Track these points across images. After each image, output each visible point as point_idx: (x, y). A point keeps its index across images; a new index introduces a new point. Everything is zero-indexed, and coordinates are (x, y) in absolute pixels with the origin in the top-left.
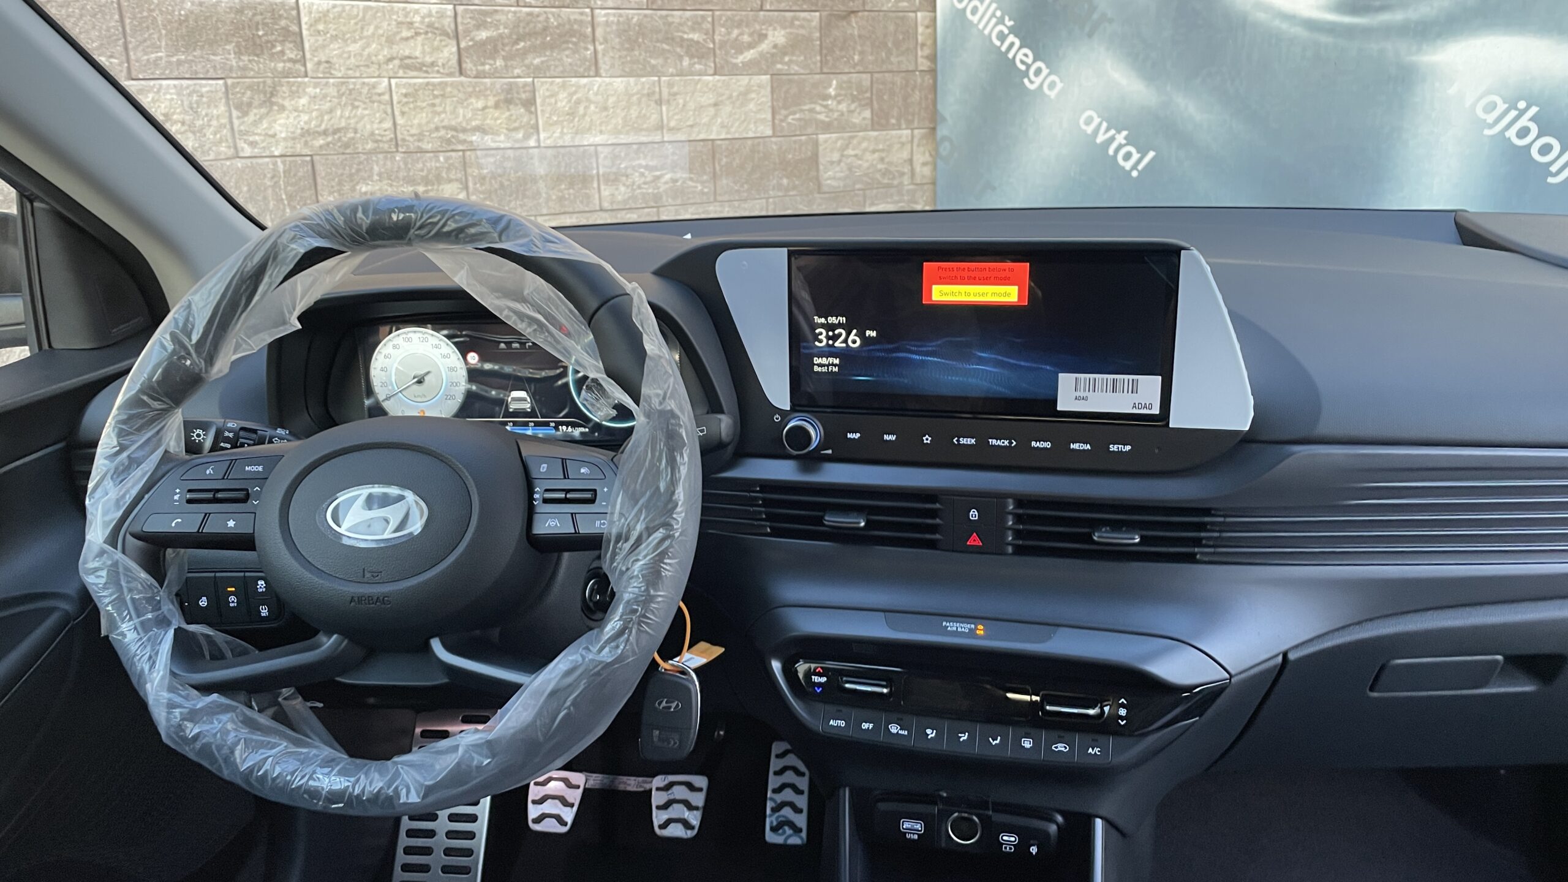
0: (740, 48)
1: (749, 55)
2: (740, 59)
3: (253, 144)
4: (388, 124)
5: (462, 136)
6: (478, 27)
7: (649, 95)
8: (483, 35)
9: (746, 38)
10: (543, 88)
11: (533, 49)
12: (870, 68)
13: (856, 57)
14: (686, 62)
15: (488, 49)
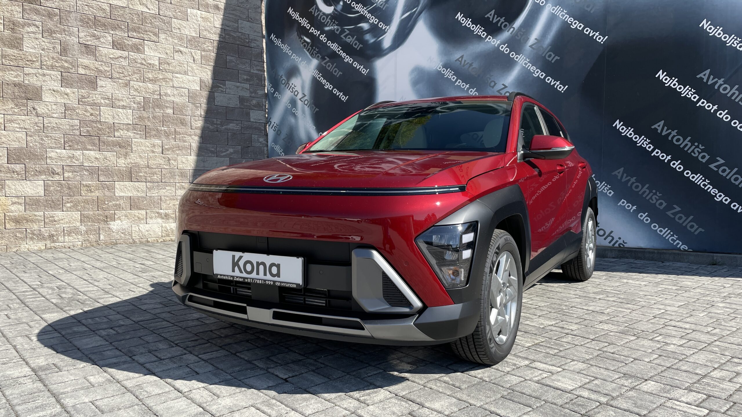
0: (222, 152)
1: (224, 154)
2: (222, 154)
3: (119, 164)
4: (146, 162)
5: (162, 166)
6: (167, 145)
7: (201, 160)
8: (166, 147)
9: (224, 150)
10: (179, 158)
11: (176, 150)
12: (253, 158)
13: (250, 156)
14: (210, 154)
15: (168, 150)
